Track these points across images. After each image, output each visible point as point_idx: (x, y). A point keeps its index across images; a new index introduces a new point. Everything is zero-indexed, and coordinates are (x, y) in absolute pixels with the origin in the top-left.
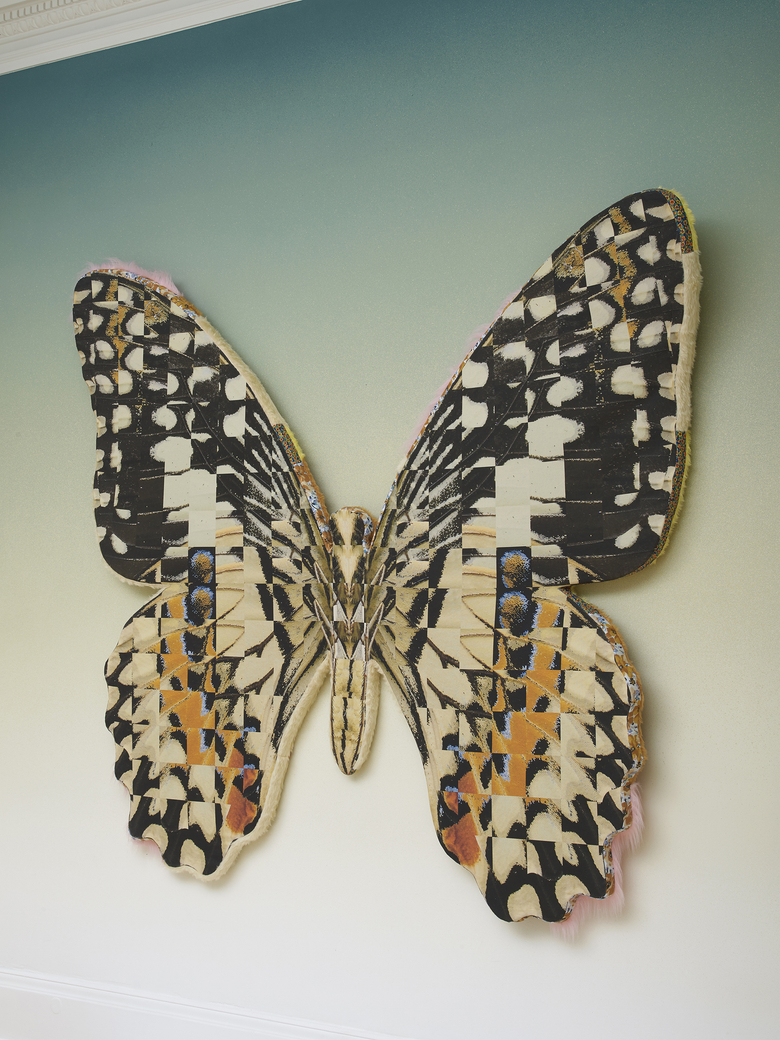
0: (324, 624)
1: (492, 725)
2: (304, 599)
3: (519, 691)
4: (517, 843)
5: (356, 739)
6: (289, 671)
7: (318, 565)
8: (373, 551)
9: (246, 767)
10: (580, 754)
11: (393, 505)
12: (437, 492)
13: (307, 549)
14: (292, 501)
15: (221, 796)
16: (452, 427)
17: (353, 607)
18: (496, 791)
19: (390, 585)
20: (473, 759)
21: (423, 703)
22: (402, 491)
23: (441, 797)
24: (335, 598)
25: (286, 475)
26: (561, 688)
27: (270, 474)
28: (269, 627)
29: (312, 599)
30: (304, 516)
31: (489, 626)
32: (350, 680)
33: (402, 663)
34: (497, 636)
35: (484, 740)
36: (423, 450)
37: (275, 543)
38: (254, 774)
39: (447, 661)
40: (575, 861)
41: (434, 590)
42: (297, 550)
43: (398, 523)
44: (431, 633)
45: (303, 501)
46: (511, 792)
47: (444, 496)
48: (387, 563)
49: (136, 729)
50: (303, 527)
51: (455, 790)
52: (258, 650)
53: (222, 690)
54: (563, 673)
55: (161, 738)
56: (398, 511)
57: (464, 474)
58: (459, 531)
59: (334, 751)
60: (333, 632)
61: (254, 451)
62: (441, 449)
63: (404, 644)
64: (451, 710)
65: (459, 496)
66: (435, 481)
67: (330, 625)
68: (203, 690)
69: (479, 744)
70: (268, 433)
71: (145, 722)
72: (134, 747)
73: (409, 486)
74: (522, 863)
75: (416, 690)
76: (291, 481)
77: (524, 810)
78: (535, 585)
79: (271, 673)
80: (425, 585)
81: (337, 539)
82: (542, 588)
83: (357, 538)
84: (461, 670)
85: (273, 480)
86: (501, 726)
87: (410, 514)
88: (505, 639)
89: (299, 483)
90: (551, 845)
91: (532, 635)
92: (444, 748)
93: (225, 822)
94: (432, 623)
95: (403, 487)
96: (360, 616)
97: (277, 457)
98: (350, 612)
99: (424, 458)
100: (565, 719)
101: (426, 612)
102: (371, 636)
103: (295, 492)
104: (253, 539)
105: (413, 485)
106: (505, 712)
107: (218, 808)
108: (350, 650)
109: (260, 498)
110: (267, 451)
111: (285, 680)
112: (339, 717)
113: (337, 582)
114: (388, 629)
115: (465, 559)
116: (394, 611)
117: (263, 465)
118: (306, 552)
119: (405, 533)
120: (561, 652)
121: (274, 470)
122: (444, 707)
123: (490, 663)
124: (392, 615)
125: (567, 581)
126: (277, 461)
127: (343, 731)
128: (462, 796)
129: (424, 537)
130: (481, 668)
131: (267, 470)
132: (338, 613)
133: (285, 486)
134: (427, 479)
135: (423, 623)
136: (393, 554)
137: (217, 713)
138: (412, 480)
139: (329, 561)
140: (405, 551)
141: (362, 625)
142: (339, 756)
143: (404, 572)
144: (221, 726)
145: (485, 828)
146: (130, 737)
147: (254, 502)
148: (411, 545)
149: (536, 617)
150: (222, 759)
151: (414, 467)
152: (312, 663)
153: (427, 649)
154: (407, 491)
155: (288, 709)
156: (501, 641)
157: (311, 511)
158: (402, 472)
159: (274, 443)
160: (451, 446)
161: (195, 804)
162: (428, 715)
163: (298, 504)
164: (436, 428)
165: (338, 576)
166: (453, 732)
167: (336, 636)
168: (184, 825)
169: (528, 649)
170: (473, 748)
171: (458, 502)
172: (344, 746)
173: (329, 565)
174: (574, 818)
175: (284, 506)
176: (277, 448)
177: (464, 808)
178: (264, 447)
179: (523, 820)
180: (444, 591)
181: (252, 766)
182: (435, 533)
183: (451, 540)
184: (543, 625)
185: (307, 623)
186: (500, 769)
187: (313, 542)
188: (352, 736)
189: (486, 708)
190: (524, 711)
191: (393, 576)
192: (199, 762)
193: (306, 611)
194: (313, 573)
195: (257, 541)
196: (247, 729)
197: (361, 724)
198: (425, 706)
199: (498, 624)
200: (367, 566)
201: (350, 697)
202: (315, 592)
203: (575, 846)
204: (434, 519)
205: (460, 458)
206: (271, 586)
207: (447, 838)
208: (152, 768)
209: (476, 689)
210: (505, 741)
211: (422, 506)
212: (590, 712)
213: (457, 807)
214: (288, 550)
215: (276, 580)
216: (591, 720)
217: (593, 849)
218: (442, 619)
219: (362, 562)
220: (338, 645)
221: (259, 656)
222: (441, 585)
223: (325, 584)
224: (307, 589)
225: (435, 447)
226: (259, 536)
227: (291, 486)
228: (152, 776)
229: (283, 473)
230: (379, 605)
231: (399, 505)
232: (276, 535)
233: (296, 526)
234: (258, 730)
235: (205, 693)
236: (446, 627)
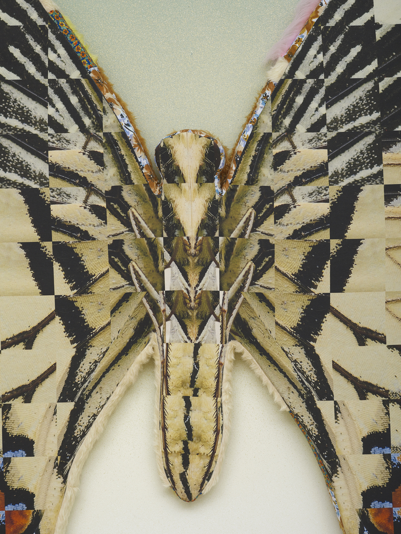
0: (148, 297)
2: (112, 264)
5: (208, 451)
6: (85, 366)
7: (137, 211)
8: (232, 192)
9: (10, 508)
11: (266, 125)
12: (339, 109)
14: (87, 121)
16: (359, 22)
17: (199, 270)
19: (264, 237)
21: (326, 393)
22: (280, 108)
23: (363, 516)
24: (167, 257)
25: (75, 85)
27: (44, 81)
28: (48, 304)
29: (126, 261)
30: (110, 143)
32: (195, 372)
33: (289, 343)
36: (312, 51)
37: (55, 183)
38: (25, 517)
39: (363, 335)
41: (339, 241)
42: (98, 192)
43: (275, 151)
44: (336, 300)
45: (109, 123)
47: (352, 115)
48: (258, 207)
51: (388, 505)
52: (27, 339)
56: (275, 135)
57: (383, 85)
58: (379, 161)
59: (169, 473)
60: (163, 306)
61: (12, 49)
62: (343, 51)
63: (291, 314)
64: (374, 401)
65: (376, 115)
66: (334, 95)
67: (159, 297)
70: (40, 22)
73: (293, 101)
75: (314, 378)
76: (85, 93)
79: (52, 369)
80: (325, 235)
81: (174, 175)
83: (207, 173)
84: (389, 347)
85: (51, 92)
87: (296, 139)
89: (100, 97)
92: (367, 451)
94: (338, 285)
95: (283, 103)
96: (212, 280)
97: (59, 57)
98: (193, 277)
99: (316, 63)
101: (327, 272)
102: (231, 308)
103: (94, 108)
104: (13, 177)
105: (300, 100)
108: (193, 330)
109: (25, 117)
110: (38, 49)
111: (78, 379)
112: (176, 425)
113: (171, 236)
114: (261, 297)
115: (388, 199)
116: (271, 273)
117: (31, 69)
118: (114, 195)
119: (288, 165)
121: (51, 76)
122: (363, 397)
124: (269, 278)
126: (58, 62)
127: (185, 443)
128: (399, 512)
129: (321, 170)
131: (38, 76)
132: (173, 279)
133: (74, 100)
134: (322, 92)
135: (323, 286)
136: (267, 194)
138: (298, 92)
139: (155, 206)
140: (288, 189)
141: (216, 294)
142: (177, 478)
143: (287, 219)
147: (14, 122)
148: (298, 181)
151: (300, 75)
152: (125, 351)
153: (329, 322)
154: (290, 107)
155: (84, 419)
157: (124, 135)
158: (282, 82)
159: (51, 37)
160: (358, 48)
162: (337, 410)
163: (99, 125)
164: (332, 23)
165: (172, 226)
166: (380, 429)
167: (168, 311)
171: (374, 123)
172: (186, 463)
173: (156, 212)
175: (73, 128)
176: (57, 44)
178: (32, 42)
180: (357, 243)
181: (21, 507)
182: (339, 164)
183: (364, 173)
185: (116, 296)
187: (126, 177)
188: (201, 449)
191: (269, 225)
193: (115, 278)
194: (126, 222)
195: (20, 180)
196: (9, 454)
197: (217, 432)
198: (332, 399)
200: (222, 211)
201: (195, 395)
202: (130, 251)
204: (336, 147)
205: (374, 64)
206: (48, 247)
211: (315, 128)
213: (391, 527)
214: (81, 192)
215: (57, 237)
219: (213, 206)
220: (172, 325)
221: (29, 346)
222: (350, 235)
223: (149, 239)
224: (116, 249)
225: (333, 49)
226: (25, 171)
227: (85, 100)
229: (71, 82)
230: (246, 265)
231: (276, 125)
232: (57, 171)
233: (97, 158)
234: (30, 453)
236: (360, 290)
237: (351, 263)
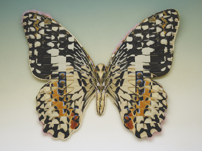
0: (95, 87)
1: (136, 103)
2: (90, 82)
3: (141, 97)
4: (142, 124)
5: (103, 108)
6: (86, 96)
7: (93, 75)
8: (106, 72)
9: (75, 116)
10: (156, 107)
11: (111, 63)
12: (122, 61)
13: (90, 72)
14: (87, 62)
15: (69, 122)
16: (125, 49)
17: (102, 83)
18: (137, 115)
19: (111, 79)
20: (131, 110)
21: (119, 100)
22: (113, 61)
23: (124, 117)
24: (97, 81)
25: (85, 57)
26: (151, 96)
27: (81, 57)
28: (81, 87)
29: (92, 82)
30: (90, 65)
31: (134, 86)
32: (101, 97)
33: (114, 93)
34: (136, 87)
35: (134, 106)
36: (118, 53)
37: (82, 71)
38: (77, 117)
39: (125, 92)
40: (154, 126)
41: (121, 79)
42: (88, 72)
43: (113, 67)
44: (121, 87)
45: (89, 62)
46: (140, 115)
47: (123, 62)
48: (110, 74)
49: (45, 110)
50: (89, 67)
51: (128, 116)
52: (78, 92)
53: (68, 101)
54: (151, 93)
55: (52, 112)
56: (113, 64)
57: (128, 58)
58: (127, 68)
59: (97, 111)
60: (97, 88)
61: (76, 52)
62: (122, 53)
63: (115, 89)
64: (126, 102)
65: (127, 62)
66: (121, 59)
67: (96, 87)
68: (63, 101)
69: (133, 107)
70: (80, 49)
71: (48, 109)
72: (44, 114)
74: (143, 128)
75: (118, 98)
76: (86, 58)
77: (143, 118)
78: (144, 78)
79: (81, 97)
80: (119, 78)
81: (98, 70)
82: (145, 78)
83: (103, 70)
84: (128, 94)
85: (82, 58)
86: (138, 104)
87: (115, 65)
88: (138, 88)
89: (88, 59)
90: (150, 124)
91: (144, 87)
92: (125, 108)
93: (70, 127)
94: (121, 85)
95: (114, 60)
96: (104, 84)
97: (83, 53)
98: (101, 84)
99: (119, 54)
100: (152, 102)
101: (120, 84)
102: (106, 88)
103: (88, 61)
104: (76, 70)
105: (116, 60)
106: (139, 101)
107: (68, 125)
108: (101, 91)
109: (78, 62)
110: (80, 52)
111: (85, 98)
112: (98, 105)
113: (98, 78)
114: (110, 87)
115: (128, 74)
116: (112, 83)
117: (79, 55)
118: (90, 73)
119: (114, 69)
120: (151, 90)
121: (82, 56)
122: (124, 101)
123: (135, 92)
124: (112, 84)
125: (151, 77)
126: (83, 54)
127: (100, 107)
128: (129, 117)
129: (119, 69)
130: (133, 93)
131: (80, 56)
132: (98, 84)
133: (85, 59)
134: (119, 58)
135: (119, 85)
136: (111, 73)
137: (67, 106)
138: (116, 59)
139: (96, 74)
140: (114, 72)
141: (104, 86)
142: (98, 112)
143: (114, 76)
144: (68, 108)
145: (135, 122)
146: (44, 112)
147: (76, 62)
148: (116, 71)
149: (145, 84)
150: (69, 115)
151: (116, 56)
152: (91, 94)
153: (120, 90)
154: (115, 61)
155: (86, 104)
156: (137, 88)
157: (92, 64)
158: (114, 57)
159: (82, 51)
160: (124, 52)
161: (62, 125)
162: (121, 103)
163: (88, 63)
164: (121, 49)
165: (98, 77)
166: (127, 105)
167: (98, 89)
168: (59, 129)
169: (143, 89)
170: (132, 108)
171: (126, 63)
172: (100, 110)
174: (154, 119)
175: (85, 63)
176: (83, 52)
177: (130, 119)
178: (79, 51)
179: (143, 120)
180: (124, 79)
181: (77, 116)
182: (121, 68)
183: (125, 70)
184: (146, 85)
185: (90, 86)
186: (138, 111)
187: (92, 70)
188: (102, 108)
189: (134, 100)
190: (143, 101)
191: (112, 77)
192: (63, 115)
193: (90, 84)
194: (92, 76)
195: (77, 70)
196: (75, 108)
197: (104, 106)
199: (136, 85)
200: (105, 75)
201: (101, 100)
202: (92, 80)
203: (154, 123)
204: (121, 66)
205: (127, 55)
206: (81, 80)
207: (126, 125)
208: (50, 118)
209: (132, 97)
210: (139, 106)
211: (118, 63)
212: (158, 100)
213: (128, 119)
214: (86, 72)
215: (82, 78)
216: (158, 101)
217: (158, 124)
218: (123, 85)
219: (104, 74)
220: (98, 91)
221: (78, 93)
222: (123, 78)
223: (95, 79)
224: (90, 80)
225: (121, 52)
226: (78, 69)
227: (86, 59)
228: (49, 120)
229: (84, 57)
230: (108, 82)
231: (113, 63)
232: (82, 69)
233: (88, 67)
234: (78, 108)
235: (64, 102)
236: (124, 86)
237: (123, 82)
